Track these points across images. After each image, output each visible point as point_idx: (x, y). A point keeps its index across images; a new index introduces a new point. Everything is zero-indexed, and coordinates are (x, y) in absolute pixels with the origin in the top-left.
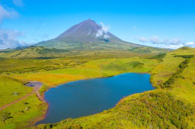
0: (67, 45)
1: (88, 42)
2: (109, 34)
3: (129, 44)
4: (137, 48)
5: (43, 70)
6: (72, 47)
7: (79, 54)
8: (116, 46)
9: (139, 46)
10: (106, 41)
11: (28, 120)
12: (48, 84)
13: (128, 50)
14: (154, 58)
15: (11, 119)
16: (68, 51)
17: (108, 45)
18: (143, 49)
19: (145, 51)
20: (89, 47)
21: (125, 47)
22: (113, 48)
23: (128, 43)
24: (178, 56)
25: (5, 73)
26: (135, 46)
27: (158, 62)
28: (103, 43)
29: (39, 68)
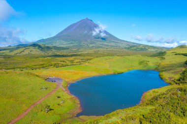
0: (65, 43)
1: (86, 41)
2: (105, 32)
3: (126, 43)
4: (134, 46)
5: (53, 66)
6: (71, 45)
7: (79, 52)
8: (113, 44)
9: (135, 45)
10: (103, 39)
11: (68, 112)
12: (67, 80)
13: (125, 48)
14: (155, 56)
15: (52, 111)
16: (68, 49)
17: (105, 43)
18: (140, 47)
19: (142, 49)
20: (87, 45)
21: (122, 46)
22: (111, 46)
23: (124, 41)
24: (179, 54)
25: (18, 69)
26: (131, 45)
27: (161, 60)
28: (100, 41)
29: (48, 65)
